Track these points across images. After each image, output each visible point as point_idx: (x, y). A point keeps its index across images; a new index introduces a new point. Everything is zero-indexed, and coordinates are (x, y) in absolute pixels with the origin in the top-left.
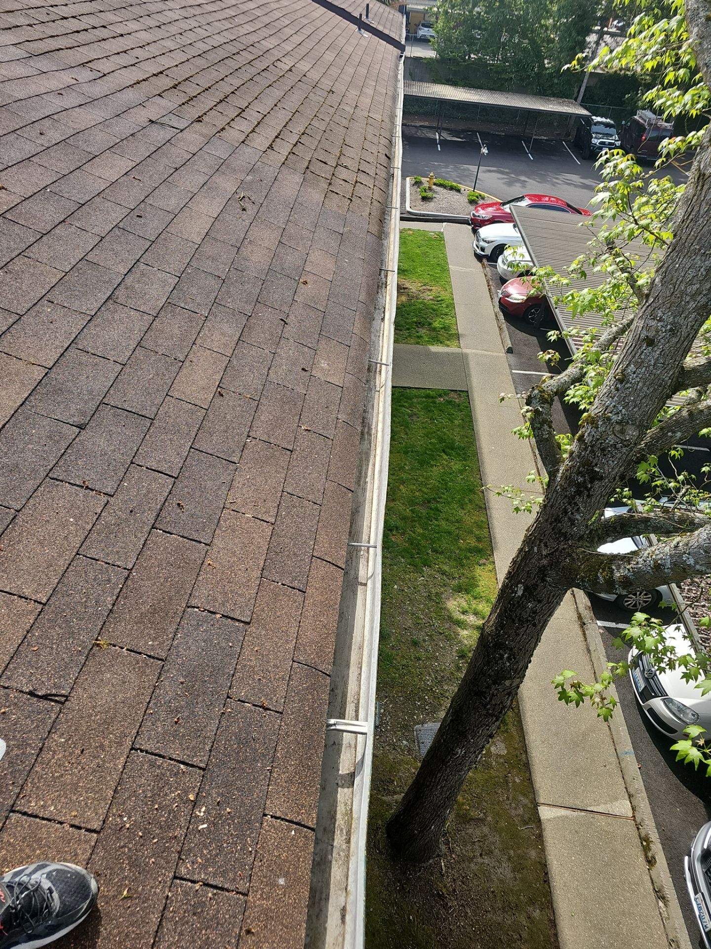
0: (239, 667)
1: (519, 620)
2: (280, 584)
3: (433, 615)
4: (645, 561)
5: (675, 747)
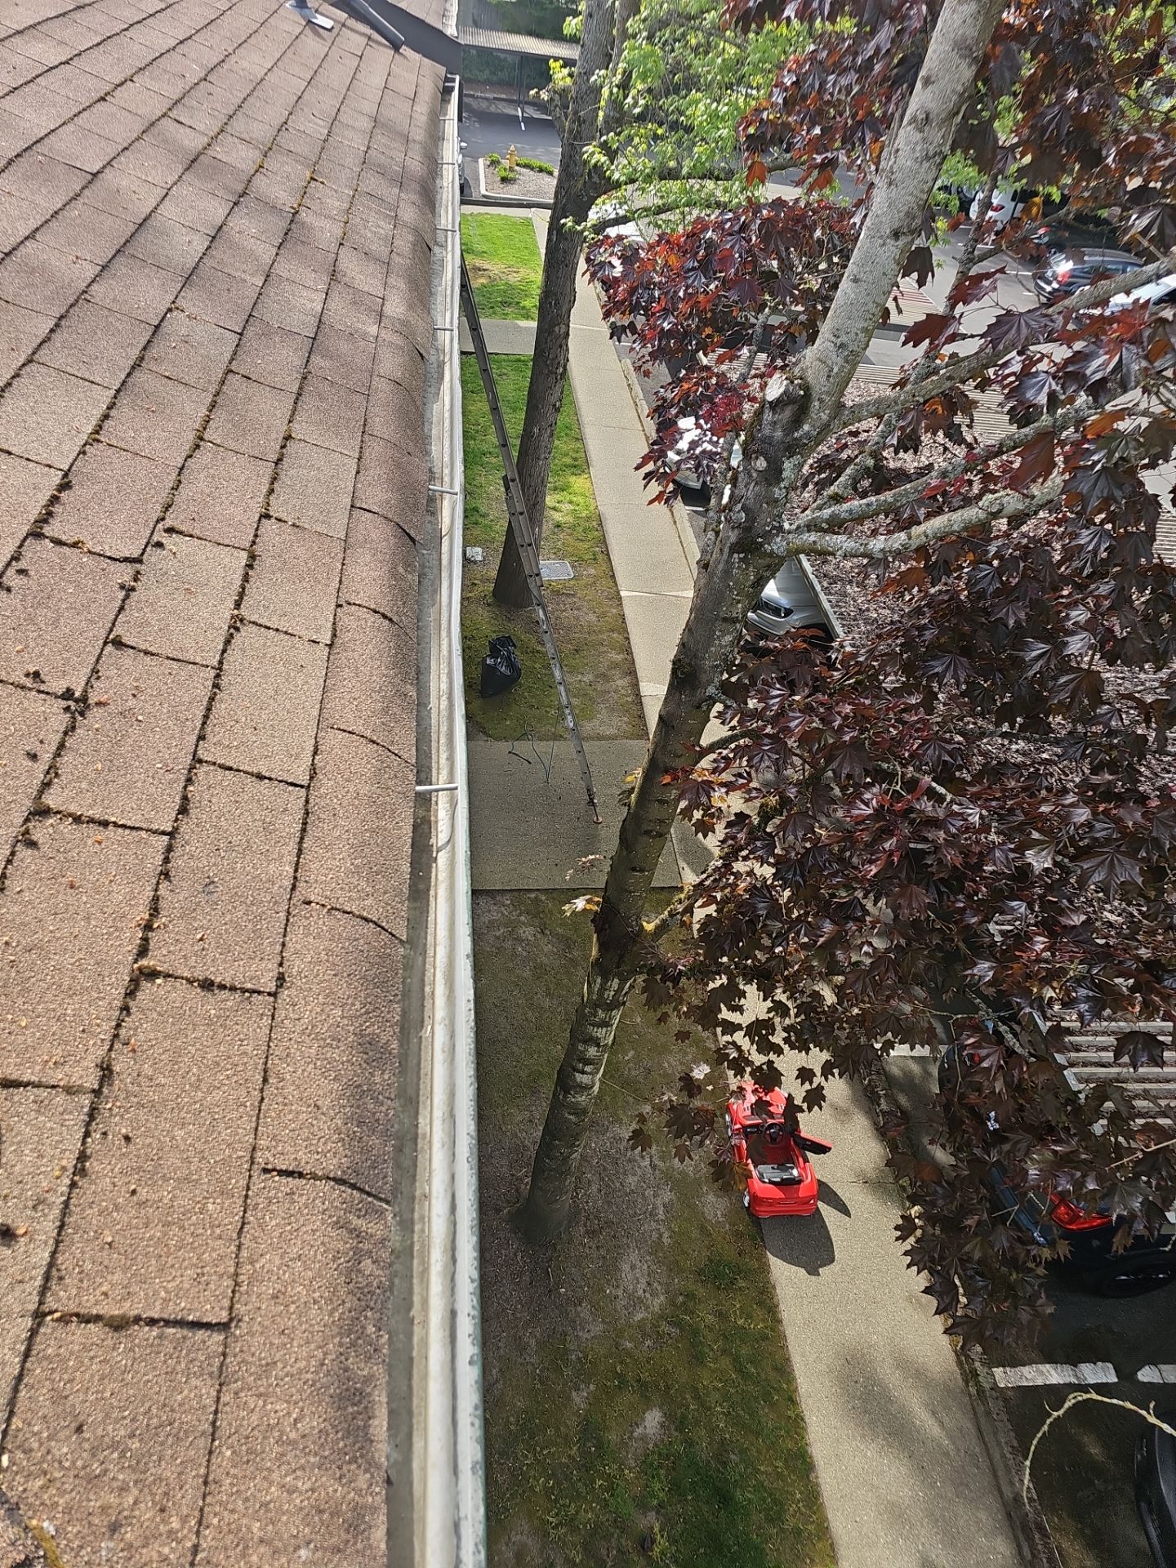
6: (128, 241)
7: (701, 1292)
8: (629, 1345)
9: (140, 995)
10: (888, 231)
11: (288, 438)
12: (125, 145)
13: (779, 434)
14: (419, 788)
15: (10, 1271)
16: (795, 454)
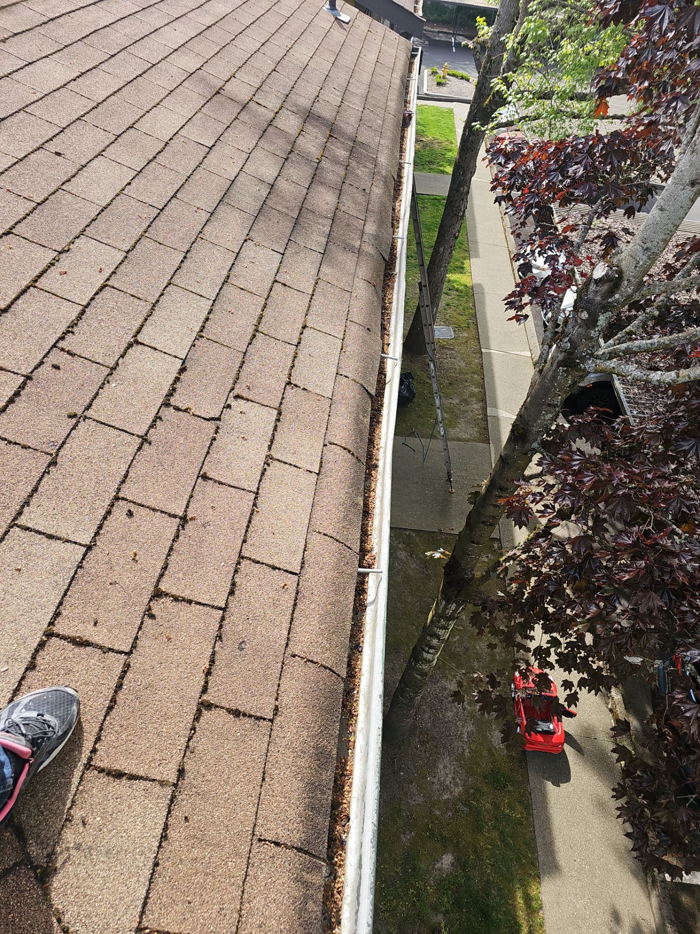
6: (225, 194)
7: (485, 789)
8: (438, 813)
9: (202, 720)
10: (688, 181)
11: (304, 327)
12: (228, 125)
13: (598, 298)
14: (361, 570)
15: (126, 900)
16: (608, 311)
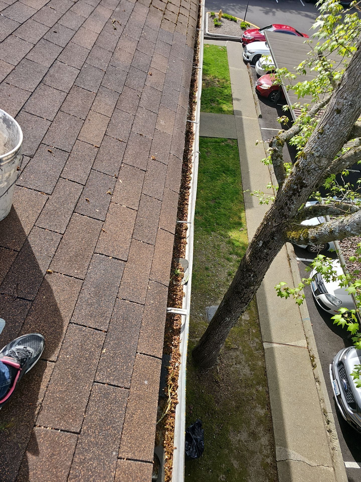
0: (122, 283)
1: (260, 258)
2: (142, 241)
3: (216, 255)
4: (325, 229)
5: (333, 318)
